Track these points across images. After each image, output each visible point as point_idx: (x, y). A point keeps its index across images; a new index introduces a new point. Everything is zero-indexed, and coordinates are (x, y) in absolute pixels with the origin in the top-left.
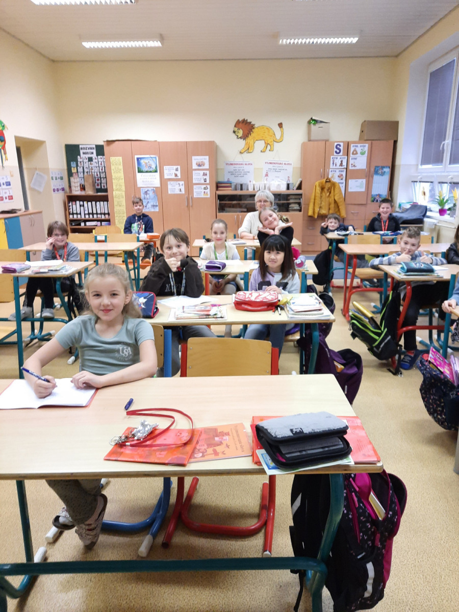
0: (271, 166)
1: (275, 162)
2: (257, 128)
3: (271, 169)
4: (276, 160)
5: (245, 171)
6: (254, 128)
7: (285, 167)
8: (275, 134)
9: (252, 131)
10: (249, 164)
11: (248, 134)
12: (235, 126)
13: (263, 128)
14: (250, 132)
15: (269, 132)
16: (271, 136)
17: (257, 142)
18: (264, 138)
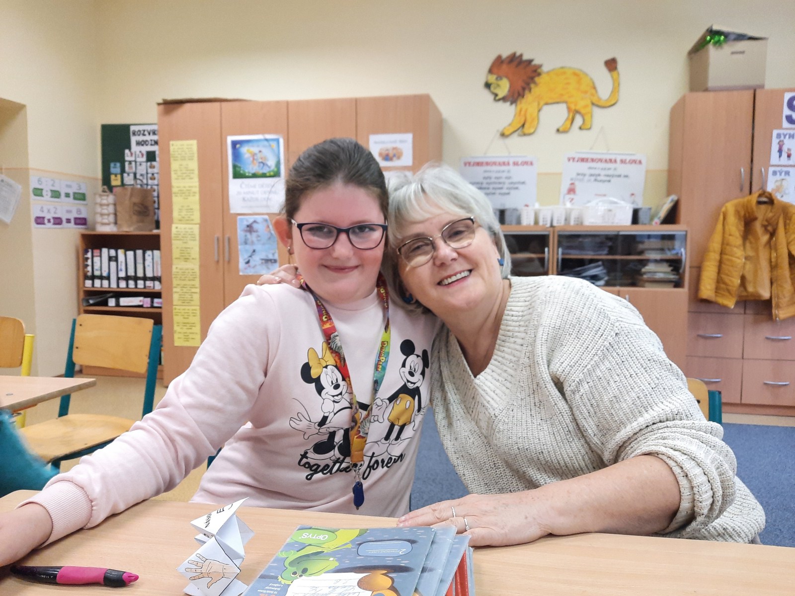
0: (583, 167)
1: (594, 156)
2: (548, 73)
3: (584, 175)
4: (600, 151)
5: (515, 180)
6: (539, 74)
7: (622, 169)
8: (594, 88)
9: (535, 83)
10: (526, 163)
11: (524, 89)
12: (491, 71)
13: (564, 73)
14: (528, 84)
15: (579, 82)
16: (586, 92)
17: (546, 109)
18: (565, 98)
